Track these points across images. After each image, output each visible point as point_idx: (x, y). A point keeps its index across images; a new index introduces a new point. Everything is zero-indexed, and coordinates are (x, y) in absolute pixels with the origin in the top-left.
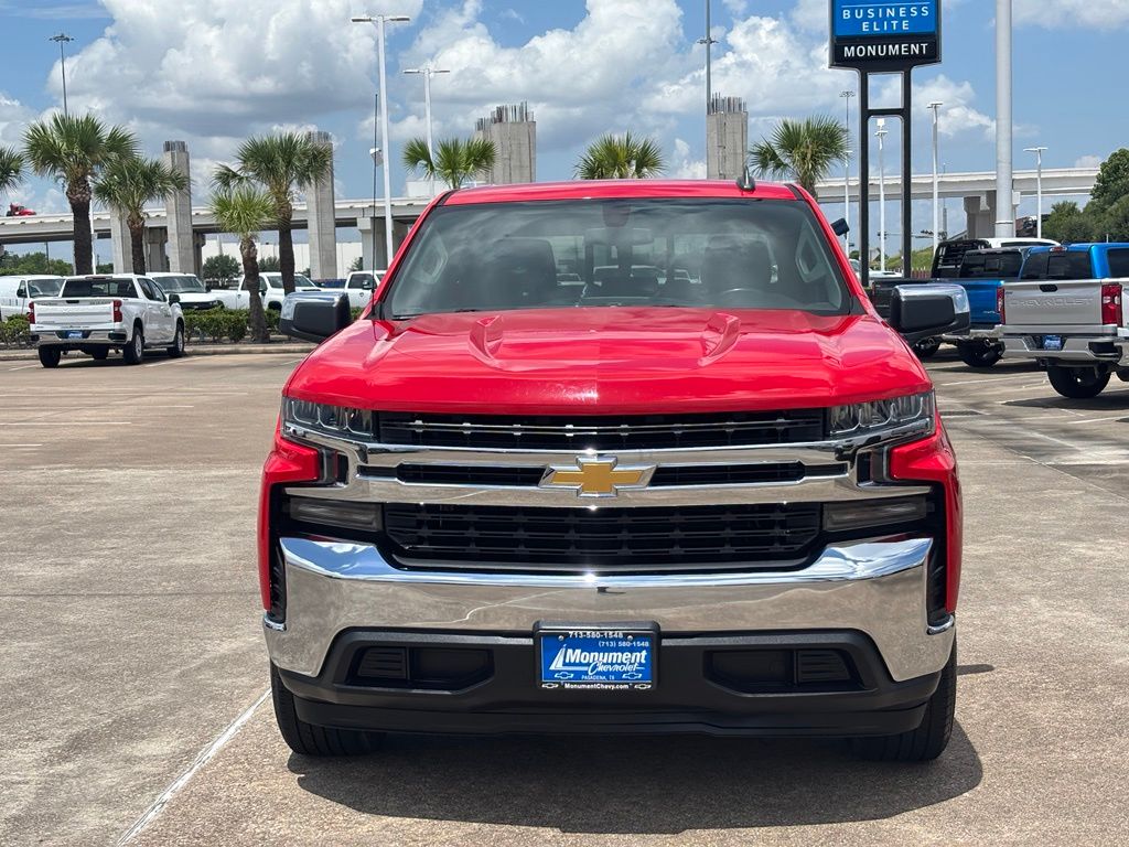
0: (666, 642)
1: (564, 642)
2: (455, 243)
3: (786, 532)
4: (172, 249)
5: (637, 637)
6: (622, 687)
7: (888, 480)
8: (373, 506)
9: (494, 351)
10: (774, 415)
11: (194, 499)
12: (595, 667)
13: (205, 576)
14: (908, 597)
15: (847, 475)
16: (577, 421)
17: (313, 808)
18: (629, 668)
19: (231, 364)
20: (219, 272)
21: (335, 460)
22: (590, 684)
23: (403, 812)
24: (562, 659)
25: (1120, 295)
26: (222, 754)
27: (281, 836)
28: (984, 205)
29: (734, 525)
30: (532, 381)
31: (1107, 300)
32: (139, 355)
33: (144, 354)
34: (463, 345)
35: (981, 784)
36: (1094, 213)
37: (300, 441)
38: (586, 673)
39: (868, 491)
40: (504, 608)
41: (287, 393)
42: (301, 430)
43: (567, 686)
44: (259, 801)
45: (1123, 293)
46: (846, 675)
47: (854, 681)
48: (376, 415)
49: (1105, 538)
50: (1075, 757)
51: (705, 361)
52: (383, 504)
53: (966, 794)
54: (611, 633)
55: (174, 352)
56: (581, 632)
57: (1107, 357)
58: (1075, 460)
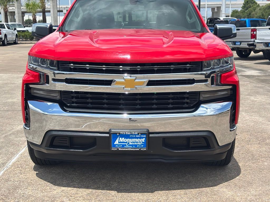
0: (151, 135)
1: (119, 136)
2: (86, 10)
3: (188, 101)
4: (16, 17)
5: (142, 134)
6: (137, 149)
7: (220, 84)
8: (58, 91)
9: (96, 42)
10: (186, 63)
11: (16, 82)
12: (129, 143)
13: (16, 105)
14: (222, 118)
15: (208, 83)
16: (123, 65)
17: (40, 184)
18: (139, 143)
19: (29, 46)
20: (28, 23)
21: (45, 76)
22: (127, 148)
23: (68, 186)
24: (118, 141)
25: (256, 32)
26: (14, 164)
27: (29, 195)
28: (216, 10)
29: (173, 99)
30: (108, 52)
31: (252, 33)
32: (6, 43)
33: (7, 43)
34: (87, 40)
35: (241, 174)
36: (242, 12)
37: (34, 70)
38: (126, 145)
39: (214, 88)
40: (100, 122)
41: (29, 54)
42: (35, 67)
43: (120, 149)
44: (23, 182)
45: (257, 31)
46: (205, 144)
47: (208, 146)
48: (58, 62)
49: (258, 95)
50: (266, 164)
51: (165, 46)
52: (61, 91)
53: (237, 177)
54: (134, 133)
55: (15, 43)
56: (124, 133)
57: (251, 47)
58: (246, 74)
